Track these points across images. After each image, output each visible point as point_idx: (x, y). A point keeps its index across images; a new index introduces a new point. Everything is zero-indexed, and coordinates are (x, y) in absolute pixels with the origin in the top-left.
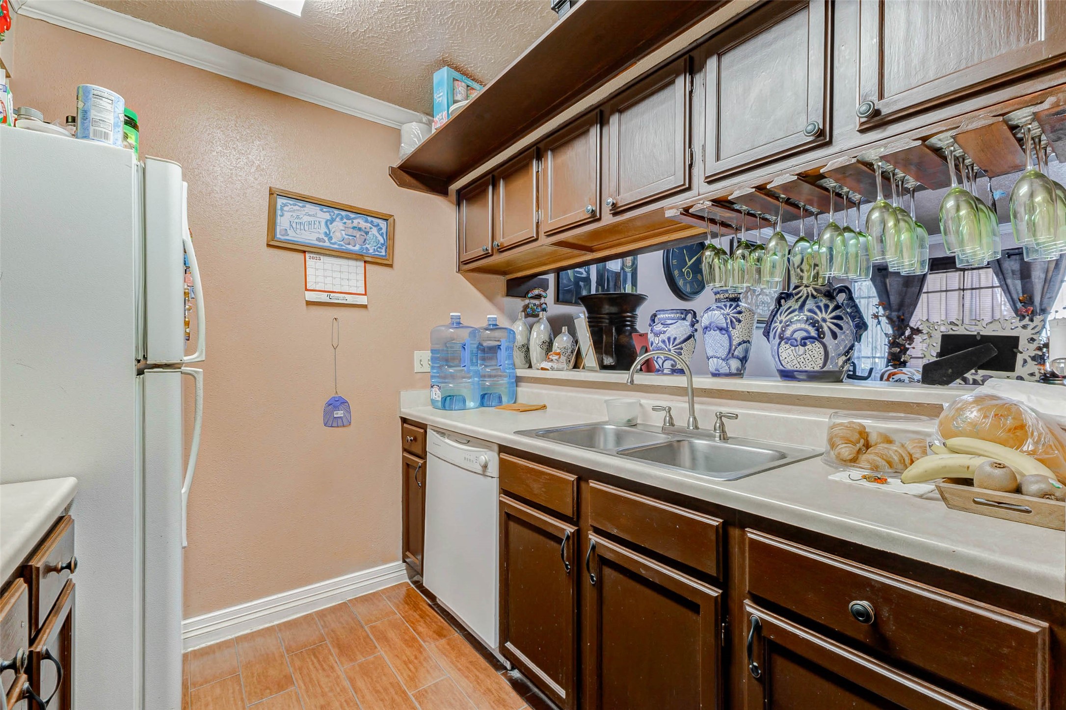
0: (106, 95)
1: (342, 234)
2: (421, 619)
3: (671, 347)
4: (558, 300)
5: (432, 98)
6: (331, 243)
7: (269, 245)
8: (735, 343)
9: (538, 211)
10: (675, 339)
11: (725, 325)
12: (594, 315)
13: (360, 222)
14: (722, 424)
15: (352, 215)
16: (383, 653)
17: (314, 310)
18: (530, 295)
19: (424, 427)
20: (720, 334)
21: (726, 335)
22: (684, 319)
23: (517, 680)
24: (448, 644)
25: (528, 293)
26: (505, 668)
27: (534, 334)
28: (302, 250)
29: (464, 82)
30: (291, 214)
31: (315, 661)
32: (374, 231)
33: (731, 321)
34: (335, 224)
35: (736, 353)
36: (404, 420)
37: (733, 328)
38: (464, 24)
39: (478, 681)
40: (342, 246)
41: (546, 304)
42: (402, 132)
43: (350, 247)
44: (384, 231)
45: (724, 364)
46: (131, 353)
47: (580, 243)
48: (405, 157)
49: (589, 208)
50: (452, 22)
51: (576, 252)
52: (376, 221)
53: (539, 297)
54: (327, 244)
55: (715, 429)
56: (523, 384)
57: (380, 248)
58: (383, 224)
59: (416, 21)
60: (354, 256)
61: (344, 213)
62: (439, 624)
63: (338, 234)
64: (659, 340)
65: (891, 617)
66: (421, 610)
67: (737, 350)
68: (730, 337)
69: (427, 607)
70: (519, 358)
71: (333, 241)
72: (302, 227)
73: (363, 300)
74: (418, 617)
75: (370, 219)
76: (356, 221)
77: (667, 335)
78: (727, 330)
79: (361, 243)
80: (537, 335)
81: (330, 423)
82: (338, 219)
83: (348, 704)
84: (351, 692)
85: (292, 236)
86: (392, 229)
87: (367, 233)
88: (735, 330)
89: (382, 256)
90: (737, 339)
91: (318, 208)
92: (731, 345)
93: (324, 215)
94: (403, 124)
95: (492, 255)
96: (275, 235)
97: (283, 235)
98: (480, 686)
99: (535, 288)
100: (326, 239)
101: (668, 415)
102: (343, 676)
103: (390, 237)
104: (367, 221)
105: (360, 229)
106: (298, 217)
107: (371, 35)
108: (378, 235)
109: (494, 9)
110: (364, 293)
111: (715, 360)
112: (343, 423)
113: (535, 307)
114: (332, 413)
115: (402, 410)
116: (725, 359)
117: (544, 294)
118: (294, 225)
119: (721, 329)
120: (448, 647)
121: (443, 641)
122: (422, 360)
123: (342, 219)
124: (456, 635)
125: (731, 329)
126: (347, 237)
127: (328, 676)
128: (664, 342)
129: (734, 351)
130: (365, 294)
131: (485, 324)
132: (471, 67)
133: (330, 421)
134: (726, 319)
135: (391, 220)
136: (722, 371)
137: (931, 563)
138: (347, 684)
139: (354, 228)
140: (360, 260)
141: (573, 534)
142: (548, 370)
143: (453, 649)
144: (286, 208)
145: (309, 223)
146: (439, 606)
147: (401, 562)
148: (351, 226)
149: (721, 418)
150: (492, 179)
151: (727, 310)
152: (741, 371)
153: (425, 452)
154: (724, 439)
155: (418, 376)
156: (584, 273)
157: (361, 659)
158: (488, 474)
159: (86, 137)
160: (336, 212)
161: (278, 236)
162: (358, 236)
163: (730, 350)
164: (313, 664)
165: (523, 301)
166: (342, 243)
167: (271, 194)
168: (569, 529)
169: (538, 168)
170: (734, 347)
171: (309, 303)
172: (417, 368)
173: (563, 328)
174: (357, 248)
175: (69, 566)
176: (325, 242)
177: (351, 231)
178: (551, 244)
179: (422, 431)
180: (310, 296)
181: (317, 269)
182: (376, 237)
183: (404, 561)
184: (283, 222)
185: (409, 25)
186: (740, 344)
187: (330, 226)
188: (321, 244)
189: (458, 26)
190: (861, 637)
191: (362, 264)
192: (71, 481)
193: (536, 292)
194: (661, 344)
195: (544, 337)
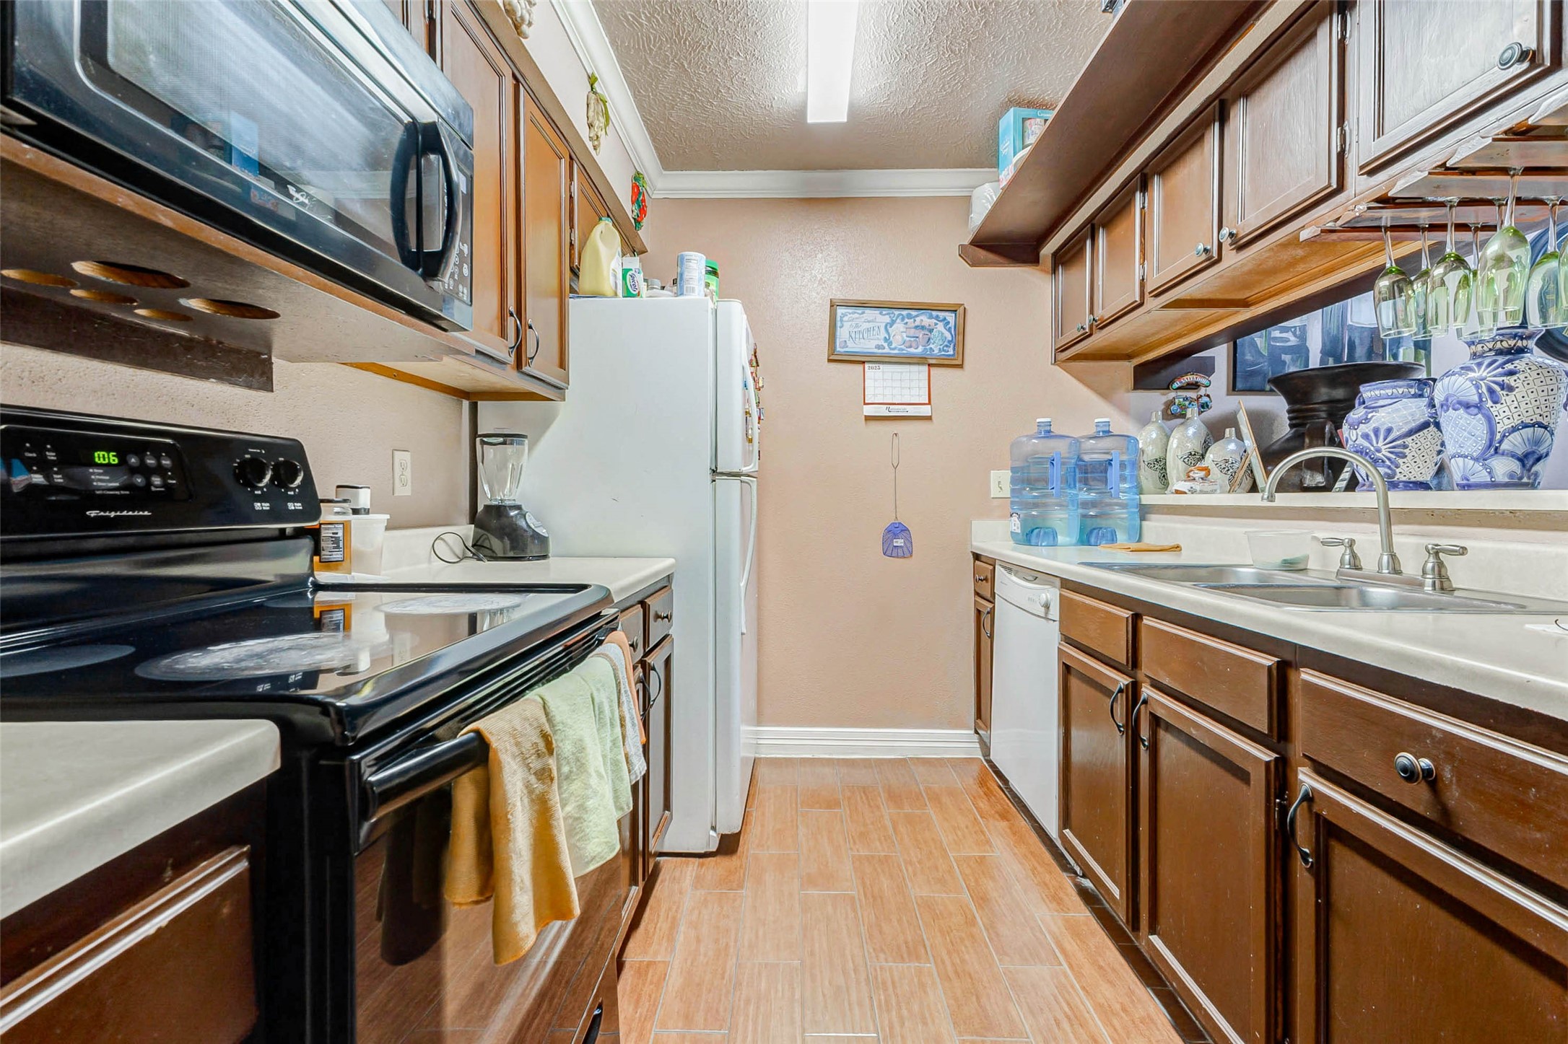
0: (693, 257)
1: (903, 338)
2: (985, 797)
3: (1380, 444)
4: (1234, 388)
5: (997, 151)
6: (891, 349)
7: (830, 361)
8: (1500, 428)
9: (1142, 264)
10: (1389, 431)
11: (1476, 399)
12: (1297, 406)
13: (924, 319)
14: (1440, 565)
15: (914, 313)
16: (932, 812)
17: (874, 426)
18: (1176, 385)
19: (992, 562)
20: (1466, 416)
21: (1480, 416)
22: (1421, 396)
23: (1087, 890)
24: (1010, 828)
25: (1172, 382)
26: (1075, 873)
27: (1174, 442)
28: (860, 360)
29: (1040, 117)
30: (850, 323)
31: (864, 798)
32: (940, 326)
33: (1491, 391)
34: (895, 326)
35: (1505, 446)
36: (977, 557)
37: (1495, 402)
38: (1023, 53)
39: (1034, 870)
40: (903, 350)
41: (1208, 396)
42: (974, 199)
43: (912, 350)
44: (952, 324)
45: (1478, 467)
46: (707, 464)
47: (1219, 296)
48: (976, 230)
49: (1200, 247)
50: (1008, 60)
51: (1221, 311)
52: (942, 314)
53: (1195, 386)
54: (887, 350)
55: (1424, 573)
56: (1153, 516)
57: (947, 346)
58: (950, 317)
59: (966, 74)
60: (915, 360)
61: (905, 312)
62: (1006, 807)
63: (898, 337)
64: (1357, 434)
65: (1454, 778)
66: (988, 788)
67: (1506, 441)
68: (1490, 420)
69: (997, 787)
70: (1148, 477)
71: (893, 347)
72: (861, 336)
73: (925, 411)
74: (982, 793)
75: (934, 313)
76: (918, 319)
77: (1373, 424)
78: (1479, 407)
79: (924, 343)
80: (1179, 444)
81: (889, 552)
82: (898, 321)
83: (886, 840)
84: (891, 831)
85: (853, 347)
86: (962, 321)
87: (931, 331)
88: (1499, 406)
89: (950, 355)
90: (1506, 421)
91: (877, 312)
92: (1492, 432)
93: (882, 318)
94: (975, 188)
95: (1090, 335)
96: (835, 347)
97: (843, 348)
98: (1036, 877)
99: (1186, 374)
100: (886, 345)
101: (1348, 551)
102: (887, 817)
103: (960, 333)
104: (931, 317)
105: (923, 328)
106: (857, 326)
107: (920, 108)
108: (944, 331)
109: (1057, 23)
110: (927, 402)
111: (1460, 460)
112: (907, 553)
113: (1187, 403)
114: (892, 541)
115: (974, 543)
116: (1482, 458)
117: (1204, 381)
118: (853, 336)
119: (1467, 406)
120: (1008, 831)
121: (1004, 824)
122: (1000, 482)
123: (903, 319)
124: (1023, 823)
125: (1490, 404)
126: (908, 339)
127: (873, 812)
128: (1366, 436)
129: (1501, 442)
130: (929, 403)
131: (1092, 431)
132: (1049, 95)
133: (890, 551)
134: (1478, 387)
135: (961, 310)
136: (1473, 480)
137: (1501, 700)
138: (889, 824)
139: (916, 327)
140: (923, 364)
141: (1127, 686)
142: (1186, 493)
143: (1014, 834)
144: (845, 319)
145: (868, 330)
146: (1011, 791)
147: (973, 732)
148: (913, 325)
149: (1437, 553)
150: (1091, 229)
151: (1482, 372)
152: (1521, 478)
153: (993, 594)
154: (1442, 589)
155: (996, 503)
156: (1292, 338)
157: (908, 810)
158: (1050, 617)
159: (682, 294)
160: (897, 312)
161: (838, 349)
162: (921, 336)
163: (1491, 441)
164: (861, 798)
165: (1163, 394)
166: (903, 347)
167: (832, 306)
168: (1123, 681)
169: (1144, 203)
170: (1498, 436)
171: (868, 418)
172: (995, 492)
173: (1227, 430)
174: (920, 349)
175: (667, 617)
176: (884, 348)
177: (912, 332)
178: (1162, 307)
179: (991, 567)
180: (869, 411)
181: (875, 380)
182: (942, 334)
183: (976, 732)
184: (842, 334)
185: (959, 81)
186: (1514, 429)
187: (890, 330)
188: (880, 351)
189: (1018, 59)
190: (1420, 809)
191: (926, 368)
192: (671, 561)
193: (1190, 378)
194: (1361, 441)
195: (1194, 446)
